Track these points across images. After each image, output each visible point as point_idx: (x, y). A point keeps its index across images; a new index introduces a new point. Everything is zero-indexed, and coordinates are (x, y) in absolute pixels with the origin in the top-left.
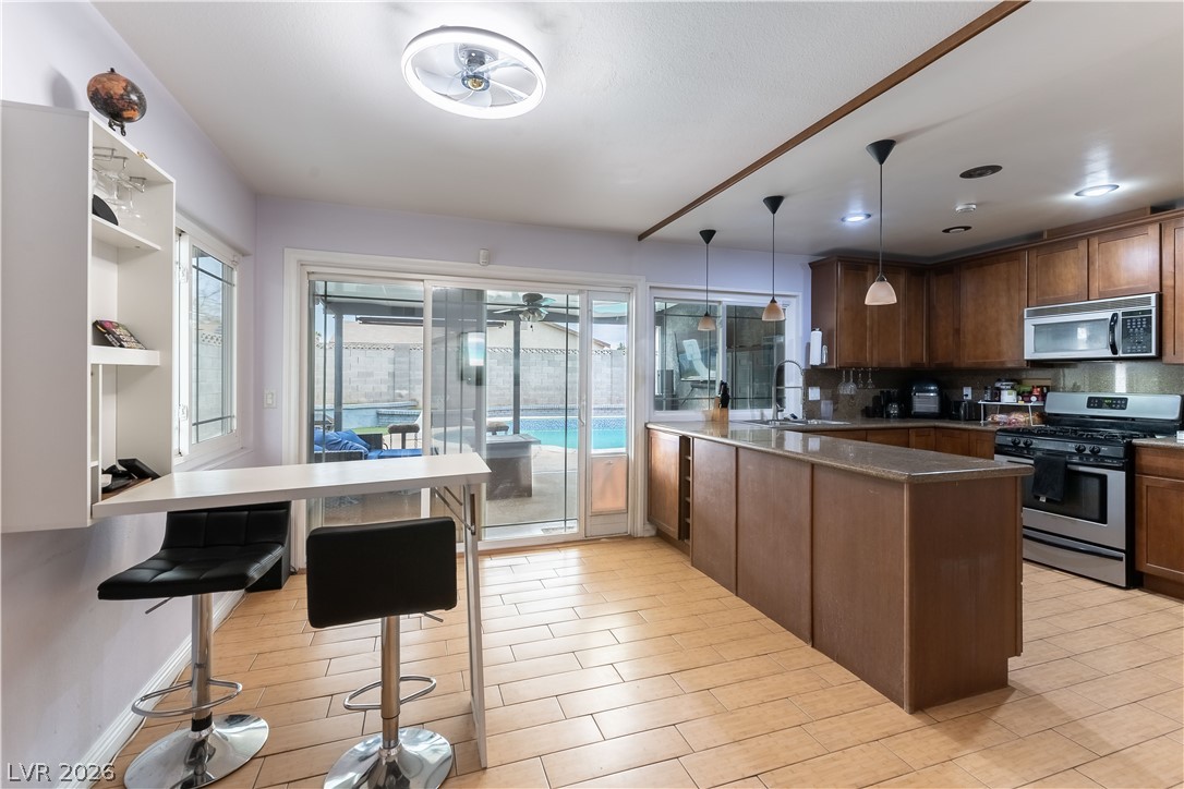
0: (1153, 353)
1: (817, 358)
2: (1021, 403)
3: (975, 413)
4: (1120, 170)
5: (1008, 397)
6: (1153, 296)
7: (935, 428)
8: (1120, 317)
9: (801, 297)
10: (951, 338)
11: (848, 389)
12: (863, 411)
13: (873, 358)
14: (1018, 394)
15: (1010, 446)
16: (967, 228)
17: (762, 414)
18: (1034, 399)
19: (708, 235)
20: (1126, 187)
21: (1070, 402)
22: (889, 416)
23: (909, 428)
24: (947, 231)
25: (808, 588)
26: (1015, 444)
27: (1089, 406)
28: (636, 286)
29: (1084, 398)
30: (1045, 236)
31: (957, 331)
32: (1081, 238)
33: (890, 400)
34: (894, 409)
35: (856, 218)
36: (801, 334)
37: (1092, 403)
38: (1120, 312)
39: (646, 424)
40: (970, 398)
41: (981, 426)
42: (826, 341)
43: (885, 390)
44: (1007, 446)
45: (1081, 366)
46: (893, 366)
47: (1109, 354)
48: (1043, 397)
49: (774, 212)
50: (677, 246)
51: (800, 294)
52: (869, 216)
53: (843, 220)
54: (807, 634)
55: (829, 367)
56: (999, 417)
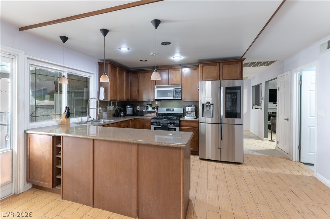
0: (181, 99)
1: (102, 97)
2: (153, 111)
3: (142, 114)
4: (182, 53)
5: (150, 109)
6: (181, 85)
7: (135, 119)
8: (175, 90)
9: (95, 75)
10: (136, 92)
11: (111, 108)
12: (113, 115)
13: (118, 98)
14: (152, 108)
15: (155, 123)
16: (146, 61)
17: (82, 119)
18: (155, 109)
19: (64, 39)
20: (183, 58)
21: (163, 110)
22: (121, 116)
23: (129, 120)
24: (141, 61)
25: (136, 195)
26: (156, 122)
27: (167, 111)
28: (18, 56)
29: (165, 109)
30: (159, 67)
31: (138, 90)
32: (167, 69)
33: (121, 111)
34: (122, 114)
35: (124, 49)
36: (95, 88)
37: (167, 110)
38: (175, 88)
39: (25, 131)
40: (139, 109)
41: (144, 117)
42: (105, 91)
43: (120, 108)
44: (154, 123)
45: (162, 101)
46: (123, 100)
47: (173, 98)
48: (157, 109)
49: (105, 36)
50: (45, 41)
51: (95, 73)
52: (128, 49)
53: (120, 49)
54: (136, 215)
55: (106, 101)
56: (149, 114)
